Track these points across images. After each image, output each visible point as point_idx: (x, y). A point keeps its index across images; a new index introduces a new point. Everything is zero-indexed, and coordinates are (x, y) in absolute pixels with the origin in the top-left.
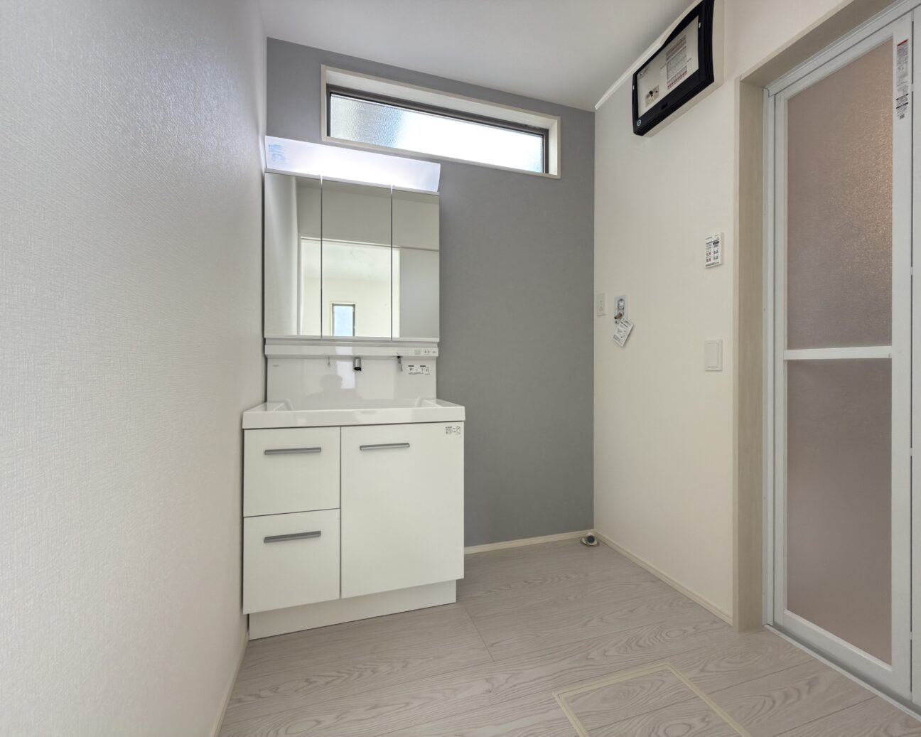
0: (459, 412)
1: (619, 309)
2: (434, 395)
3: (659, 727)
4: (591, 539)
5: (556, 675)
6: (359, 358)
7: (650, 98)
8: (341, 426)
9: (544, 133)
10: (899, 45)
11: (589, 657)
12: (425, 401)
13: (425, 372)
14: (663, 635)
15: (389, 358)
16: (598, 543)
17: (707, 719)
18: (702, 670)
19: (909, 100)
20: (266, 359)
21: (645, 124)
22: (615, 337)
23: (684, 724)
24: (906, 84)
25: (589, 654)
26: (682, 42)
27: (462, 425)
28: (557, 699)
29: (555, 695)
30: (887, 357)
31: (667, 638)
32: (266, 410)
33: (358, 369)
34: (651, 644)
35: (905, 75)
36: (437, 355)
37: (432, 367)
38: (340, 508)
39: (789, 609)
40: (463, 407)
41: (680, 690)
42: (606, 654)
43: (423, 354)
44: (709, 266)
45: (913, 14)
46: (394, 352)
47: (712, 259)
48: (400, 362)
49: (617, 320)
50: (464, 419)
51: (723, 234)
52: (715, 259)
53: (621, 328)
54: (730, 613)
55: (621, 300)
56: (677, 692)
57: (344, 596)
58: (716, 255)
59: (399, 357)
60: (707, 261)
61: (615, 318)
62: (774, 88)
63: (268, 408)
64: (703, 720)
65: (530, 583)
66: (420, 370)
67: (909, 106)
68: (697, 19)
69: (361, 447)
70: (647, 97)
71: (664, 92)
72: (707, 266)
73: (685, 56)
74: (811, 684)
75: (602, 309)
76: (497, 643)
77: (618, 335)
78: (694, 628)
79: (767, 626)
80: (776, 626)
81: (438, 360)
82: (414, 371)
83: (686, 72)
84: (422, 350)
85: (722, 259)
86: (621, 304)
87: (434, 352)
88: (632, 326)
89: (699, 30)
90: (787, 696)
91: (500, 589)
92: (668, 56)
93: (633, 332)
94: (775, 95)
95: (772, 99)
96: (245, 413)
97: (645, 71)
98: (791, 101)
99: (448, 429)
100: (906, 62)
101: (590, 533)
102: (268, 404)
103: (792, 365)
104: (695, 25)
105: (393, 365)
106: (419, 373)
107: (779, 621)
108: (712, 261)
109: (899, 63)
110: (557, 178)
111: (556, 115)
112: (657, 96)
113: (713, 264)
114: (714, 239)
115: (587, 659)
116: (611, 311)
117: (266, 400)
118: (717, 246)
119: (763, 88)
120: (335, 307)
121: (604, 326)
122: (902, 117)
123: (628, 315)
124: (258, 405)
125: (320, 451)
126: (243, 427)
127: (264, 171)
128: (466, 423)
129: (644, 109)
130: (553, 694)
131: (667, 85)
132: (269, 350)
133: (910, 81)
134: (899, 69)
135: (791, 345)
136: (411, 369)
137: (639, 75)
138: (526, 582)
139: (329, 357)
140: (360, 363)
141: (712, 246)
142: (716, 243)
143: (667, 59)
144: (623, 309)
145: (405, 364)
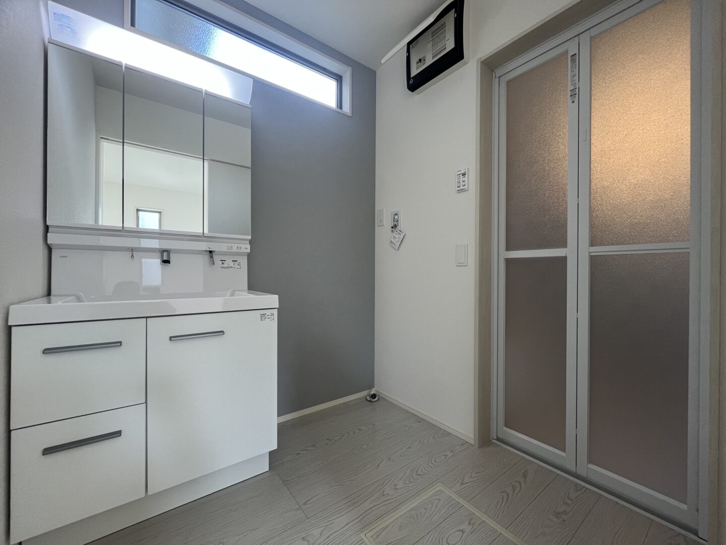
0: (273, 300)
1: (394, 221)
2: (246, 288)
3: (442, 539)
4: (374, 396)
5: (361, 517)
6: (168, 251)
7: (419, 64)
8: (147, 318)
9: (339, 79)
10: (572, 56)
11: (385, 494)
12: (237, 292)
13: (236, 266)
14: (433, 462)
15: (200, 252)
16: (378, 398)
17: (472, 522)
18: (462, 484)
19: (577, 92)
20: (50, 249)
21: (415, 83)
22: (391, 242)
23: (459, 531)
24: (575, 81)
25: (384, 491)
26: (444, 25)
27: (275, 312)
28: (365, 539)
29: (362, 535)
30: (564, 255)
31: (435, 464)
32: (49, 302)
33: (166, 262)
34: (426, 472)
35: (575, 75)
36: (249, 251)
37: (244, 261)
38: (146, 402)
39: (505, 426)
40: (277, 296)
41: (452, 503)
42: (397, 487)
43: (235, 250)
44: (460, 191)
45: (579, 38)
46: (204, 246)
47: (461, 186)
48: (212, 257)
49: (393, 229)
50: (278, 307)
51: (468, 169)
52: (463, 186)
53: (396, 236)
54: (472, 436)
55: (396, 214)
56: (449, 506)
57: (150, 493)
58: (464, 183)
59: (211, 252)
60: (458, 187)
61: (392, 228)
62: (499, 72)
63: (52, 301)
64: (470, 524)
65: (331, 440)
66: (232, 264)
67: (577, 95)
68: (453, 10)
69: (171, 338)
70: (417, 63)
71: (429, 61)
72: (458, 191)
73: (445, 37)
74: (525, 476)
75: (381, 221)
76: (309, 500)
77: (393, 241)
78: (451, 452)
79: (493, 441)
80: (498, 439)
81: (249, 256)
82: (226, 265)
83: (445, 48)
84: (235, 246)
85: (468, 186)
86: (396, 217)
87: (246, 248)
88: (404, 234)
89: (456, 19)
90: (514, 489)
91: (308, 450)
92: (434, 33)
93: (405, 239)
94: (499, 77)
95: (497, 79)
96: (13, 308)
97: (416, 44)
98: (508, 83)
99: (263, 315)
100: (576, 68)
101: (373, 392)
102: (52, 297)
103: (509, 261)
104: (452, 15)
105: (204, 259)
106: (232, 267)
107: (500, 436)
108: (461, 188)
109: (571, 67)
110: (349, 115)
111: (349, 66)
112: (425, 63)
113: (462, 189)
114: (463, 172)
115: (384, 495)
116: (388, 222)
117: (49, 293)
118: (465, 177)
119: (493, 71)
120: (140, 213)
121: (383, 234)
122: (573, 102)
123: (402, 226)
124: (37, 298)
125: (121, 345)
126: (10, 324)
127: (47, 41)
128: (280, 310)
129: (414, 72)
130: (361, 535)
131: (431, 56)
132: (52, 239)
133: (578, 80)
134: (572, 71)
135: (509, 248)
136: (223, 263)
137: (411, 46)
138: (328, 440)
139: (132, 250)
140: (169, 256)
141: (461, 177)
142: (464, 175)
143: (432, 37)
144: (398, 221)
145: (217, 259)
